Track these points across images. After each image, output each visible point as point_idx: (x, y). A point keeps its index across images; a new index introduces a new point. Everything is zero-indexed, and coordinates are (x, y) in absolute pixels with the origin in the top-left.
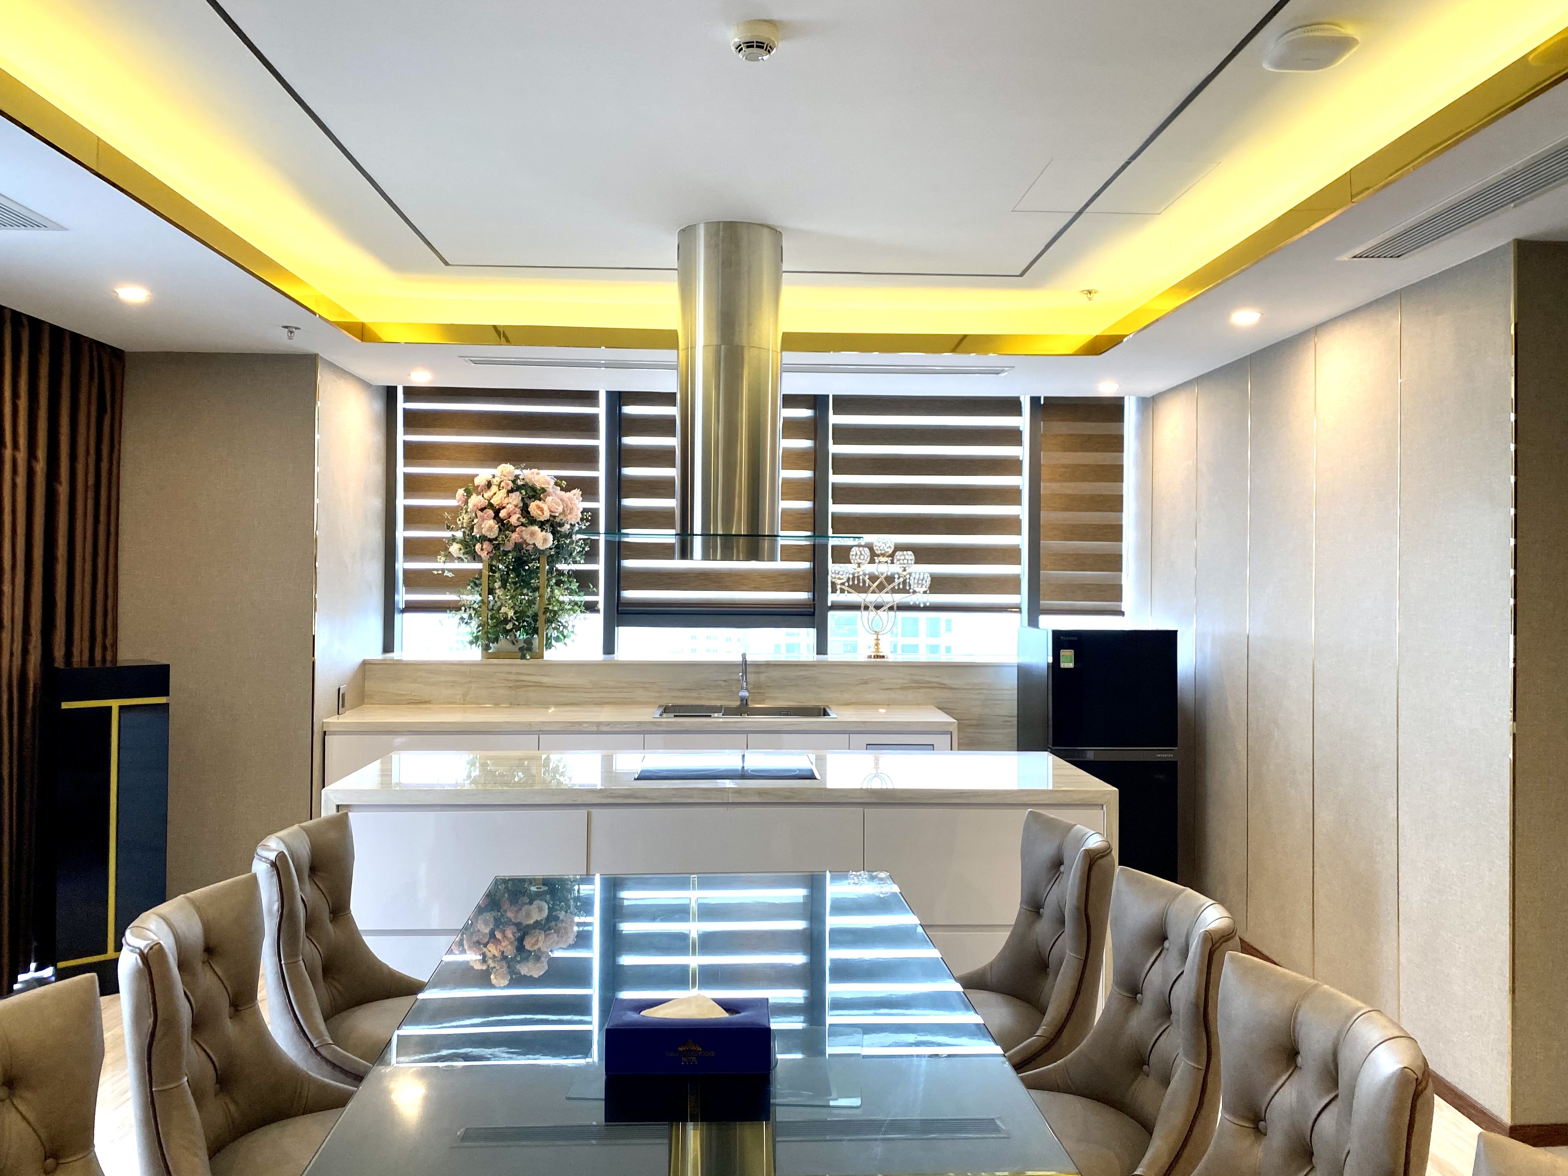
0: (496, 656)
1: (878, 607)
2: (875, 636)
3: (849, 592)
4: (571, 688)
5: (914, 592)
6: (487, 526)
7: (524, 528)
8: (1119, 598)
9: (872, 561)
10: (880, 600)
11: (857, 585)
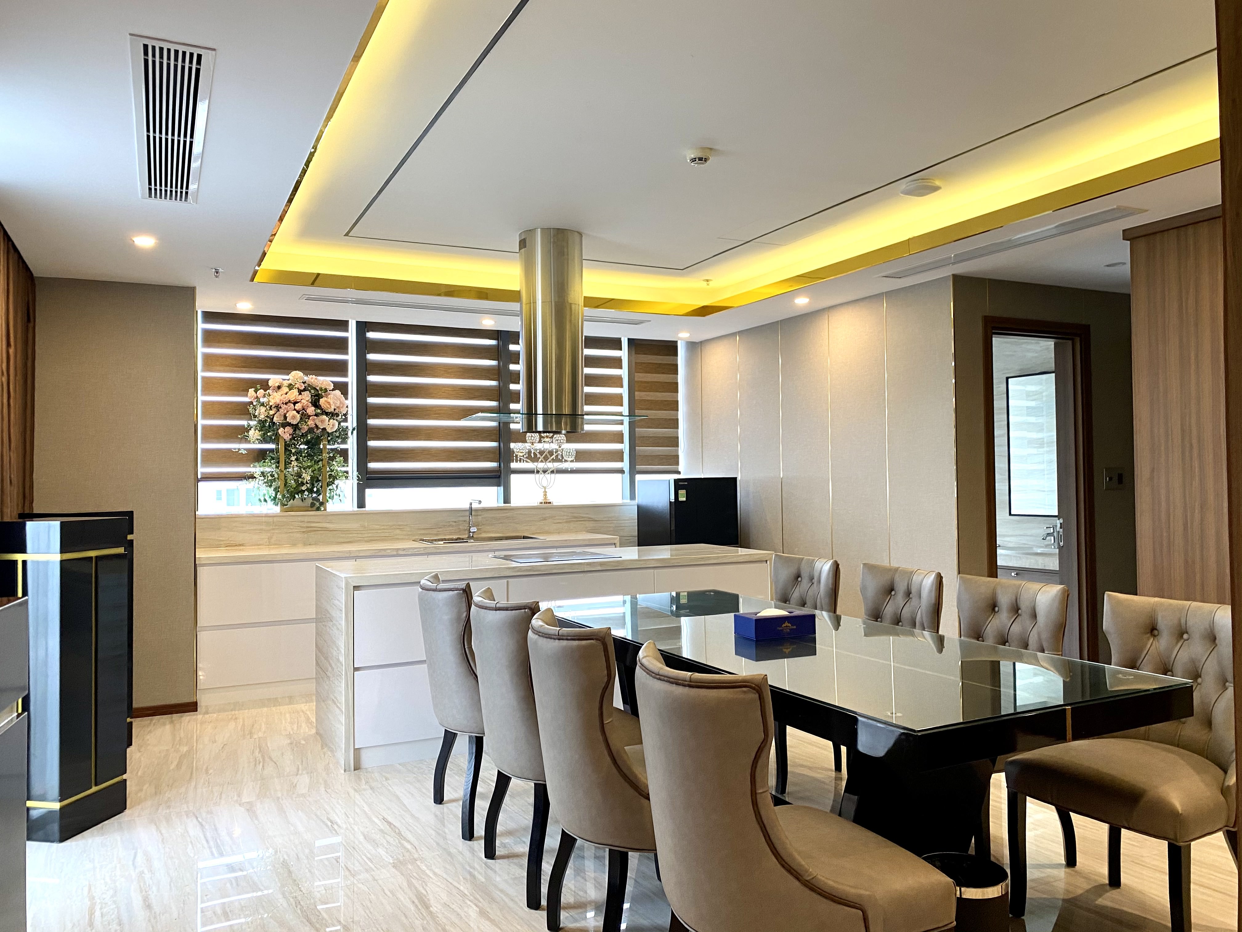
0: (291, 510)
1: (545, 472)
2: (544, 490)
3: (526, 461)
4: (349, 531)
5: (566, 461)
6: (291, 415)
7: (316, 417)
8: (677, 463)
9: (540, 442)
10: (546, 467)
11: (532, 457)
